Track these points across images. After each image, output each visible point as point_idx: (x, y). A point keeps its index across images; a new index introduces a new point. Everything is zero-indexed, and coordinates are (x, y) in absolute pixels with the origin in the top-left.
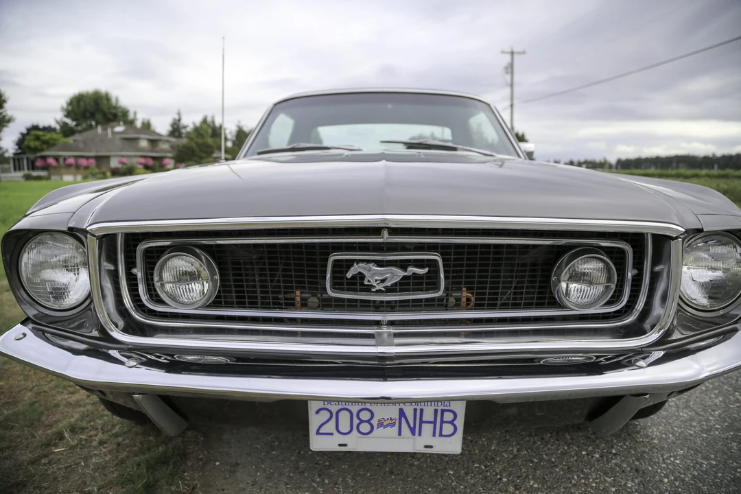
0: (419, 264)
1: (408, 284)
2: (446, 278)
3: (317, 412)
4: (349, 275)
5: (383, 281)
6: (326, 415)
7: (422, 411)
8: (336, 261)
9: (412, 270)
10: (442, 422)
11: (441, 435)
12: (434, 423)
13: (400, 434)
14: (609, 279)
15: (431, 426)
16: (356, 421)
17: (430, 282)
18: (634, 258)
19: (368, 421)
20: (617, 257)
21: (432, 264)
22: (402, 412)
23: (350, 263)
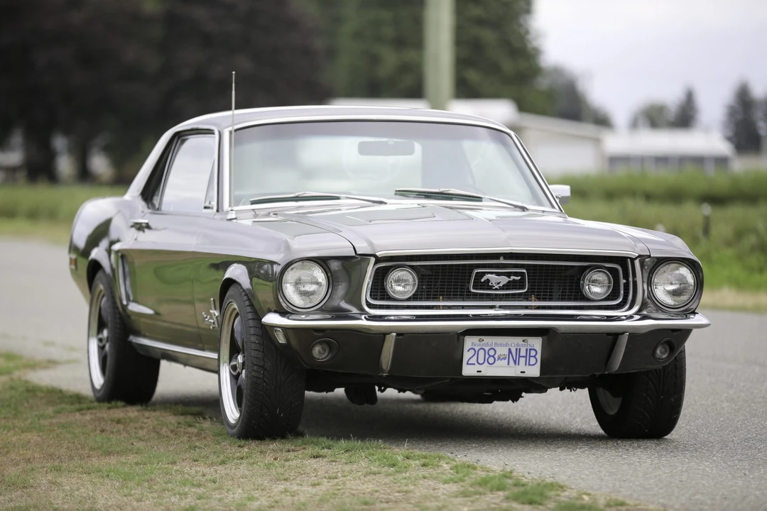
0: (516, 274)
1: (510, 286)
2: (528, 282)
3: (468, 351)
4: (482, 280)
5: (498, 283)
6: (472, 352)
7: (520, 349)
8: (477, 273)
9: (513, 278)
10: (530, 356)
11: (529, 365)
12: (526, 357)
13: (508, 364)
14: (610, 282)
15: (524, 359)
16: (487, 356)
17: (520, 285)
18: (623, 274)
19: (493, 356)
20: (613, 272)
21: (522, 274)
22: (510, 351)
23: (484, 274)
